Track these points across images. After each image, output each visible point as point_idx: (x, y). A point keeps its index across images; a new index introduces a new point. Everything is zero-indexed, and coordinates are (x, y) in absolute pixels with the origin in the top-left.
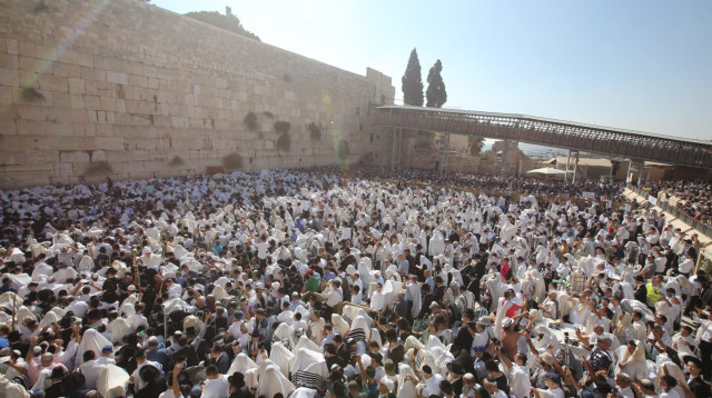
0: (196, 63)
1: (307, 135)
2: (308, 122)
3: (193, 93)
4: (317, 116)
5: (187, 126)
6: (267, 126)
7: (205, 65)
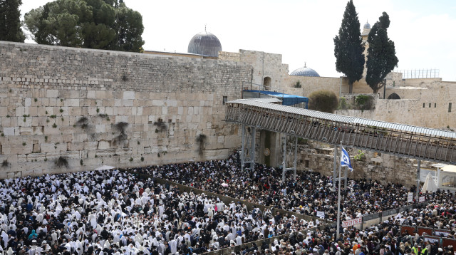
0: (28, 80)
1: (151, 132)
2: (153, 119)
3: (24, 105)
4: (165, 111)
5: (17, 133)
6: (101, 127)
7: (37, 80)
